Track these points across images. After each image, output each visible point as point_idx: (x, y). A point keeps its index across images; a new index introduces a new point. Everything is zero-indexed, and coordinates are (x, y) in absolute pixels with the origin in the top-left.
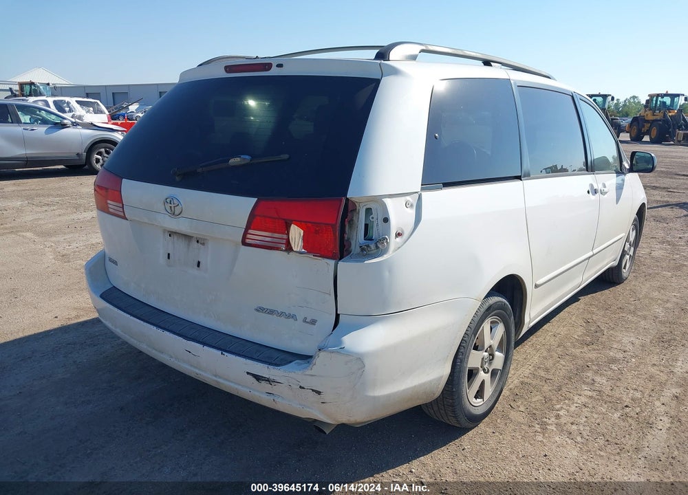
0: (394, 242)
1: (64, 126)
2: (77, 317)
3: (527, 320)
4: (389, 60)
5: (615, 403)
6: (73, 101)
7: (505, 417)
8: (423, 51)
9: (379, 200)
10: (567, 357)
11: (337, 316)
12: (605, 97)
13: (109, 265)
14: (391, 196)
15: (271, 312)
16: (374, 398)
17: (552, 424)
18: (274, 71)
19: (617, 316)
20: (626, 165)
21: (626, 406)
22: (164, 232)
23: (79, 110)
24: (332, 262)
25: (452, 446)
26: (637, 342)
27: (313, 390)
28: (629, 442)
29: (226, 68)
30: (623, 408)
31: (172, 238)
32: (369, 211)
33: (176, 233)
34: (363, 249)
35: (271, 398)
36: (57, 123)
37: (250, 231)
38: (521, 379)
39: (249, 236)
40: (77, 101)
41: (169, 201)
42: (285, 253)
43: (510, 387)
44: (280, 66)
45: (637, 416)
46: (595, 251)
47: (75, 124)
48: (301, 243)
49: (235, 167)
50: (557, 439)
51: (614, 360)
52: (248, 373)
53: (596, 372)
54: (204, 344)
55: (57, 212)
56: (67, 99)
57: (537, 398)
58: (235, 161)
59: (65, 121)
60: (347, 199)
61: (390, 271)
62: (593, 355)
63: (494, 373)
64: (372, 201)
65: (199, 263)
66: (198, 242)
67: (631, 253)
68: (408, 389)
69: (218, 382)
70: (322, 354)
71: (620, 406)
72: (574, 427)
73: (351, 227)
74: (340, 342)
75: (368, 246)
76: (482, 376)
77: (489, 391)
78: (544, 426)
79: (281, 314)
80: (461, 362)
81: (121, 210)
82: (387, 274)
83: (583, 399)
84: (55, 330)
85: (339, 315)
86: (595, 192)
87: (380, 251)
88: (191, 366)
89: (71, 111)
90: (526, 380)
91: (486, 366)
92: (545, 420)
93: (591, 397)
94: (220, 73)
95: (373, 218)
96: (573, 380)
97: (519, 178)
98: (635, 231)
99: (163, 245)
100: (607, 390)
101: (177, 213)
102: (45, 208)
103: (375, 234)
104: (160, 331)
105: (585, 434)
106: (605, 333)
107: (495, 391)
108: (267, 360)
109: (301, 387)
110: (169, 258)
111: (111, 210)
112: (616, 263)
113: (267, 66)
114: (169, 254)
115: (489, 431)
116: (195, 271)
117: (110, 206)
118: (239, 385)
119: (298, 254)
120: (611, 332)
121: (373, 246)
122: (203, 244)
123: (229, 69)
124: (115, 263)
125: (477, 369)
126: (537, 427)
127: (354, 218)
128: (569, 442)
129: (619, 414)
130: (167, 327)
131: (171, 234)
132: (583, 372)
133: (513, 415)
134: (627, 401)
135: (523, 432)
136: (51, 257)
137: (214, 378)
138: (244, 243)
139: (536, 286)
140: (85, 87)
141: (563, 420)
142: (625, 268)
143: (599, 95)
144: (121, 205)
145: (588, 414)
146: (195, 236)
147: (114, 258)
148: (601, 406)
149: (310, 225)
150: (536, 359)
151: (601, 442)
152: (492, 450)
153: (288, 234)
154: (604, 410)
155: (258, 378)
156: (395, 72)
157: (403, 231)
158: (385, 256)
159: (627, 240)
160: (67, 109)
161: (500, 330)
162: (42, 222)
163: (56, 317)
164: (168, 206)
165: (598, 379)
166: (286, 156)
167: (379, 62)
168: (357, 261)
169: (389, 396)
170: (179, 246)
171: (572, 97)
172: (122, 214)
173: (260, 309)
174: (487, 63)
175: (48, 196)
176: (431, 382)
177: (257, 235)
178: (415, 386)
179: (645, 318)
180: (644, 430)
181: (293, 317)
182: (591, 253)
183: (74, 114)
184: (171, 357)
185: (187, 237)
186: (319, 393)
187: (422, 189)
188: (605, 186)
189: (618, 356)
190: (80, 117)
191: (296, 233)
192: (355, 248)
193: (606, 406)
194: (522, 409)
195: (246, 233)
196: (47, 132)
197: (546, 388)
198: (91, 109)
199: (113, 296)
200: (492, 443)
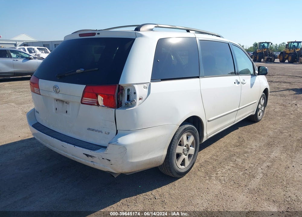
0: (138, 102)
1: (30, 59)
2: (28, 136)
3: (205, 135)
4: (140, 31)
5: (241, 168)
6: (36, 48)
7: (195, 174)
8: (156, 27)
9: (132, 85)
10: (227, 151)
11: (117, 131)
12: (268, 43)
13: (36, 114)
14: (137, 84)
15: (93, 130)
16: (132, 162)
17: (214, 177)
18: (96, 36)
19: (252, 135)
20: (257, 72)
21: (246, 170)
22: (55, 100)
23: (38, 52)
24: (114, 110)
25: (171, 185)
26: (258, 145)
27: (107, 160)
28: (243, 183)
29: (79, 35)
30: (245, 171)
31: (57, 102)
32: (129, 90)
33: (58, 100)
34: (126, 105)
35: (93, 163)
36: (28, 58)
37: (84, 98)
38: (205, 160)
39: (83, 100)
40: (37, 48)
41: (55, 87)
42: (97, 107)
43: (200, 162)
44: (98, 34)
45: (249, 173)
46: (240, 108)
47: (35, 58)
48: (102, 102)
49: (79, 73)
50: (214, 182)
51: (246, 152)
52: (84, 154)
53: (238, 157)
54: (68, 143)
55: (26, 95)
56: (33, 47)
57: (210, 167)
58: (78, 71)
59: (31, 57)
60: (119, 85)
61: (137, 113)
62: (238, 150)
63: (190, 156)
64: (129, 86)
65: (67, 111)
66: (66, 103)
67: (263, 109)
68: (147, 160)
69: (74, 158)
70: (110, 145)
71: (243, 170)
72: (223, 178)
73: (122, 96)
74: (117, 140)
75: (128, 103)
76: (183, 156)
77: (187, 163)
78: (210, 177)
79: (96, 131)
80: (172, 150)
81: (39, 91)
82: (135, 114)
83: (229, 167)
84: (19, 141)
85: (117, 130)
86: (239, 83)
87: (133, 105)
88: (64, 152)
89: (35, 52)
90: (207, 160)
91: (186, 153)
92: (211, 175)
93: (233, 166)
94: (77, 37)
95: (130, 92)
96: (227, 160)
97: (198, 77)
98: (264, 100)
99: (54, 104)
100: (240, 164)
101: (58, 92)
102: (21, 93)
103: (131, 98)
104: (53, 138)
105: (226, 180)
106: (246, 142)
107: (191, 163)
108: (90, 148)
109: (103, 158)
110: (56, 110)
111: (36, 92)
112: (254, 113)
113: (94, 34)
114: (56, 108)
115: (187, 179)
116: (65, 115)
117: (35, 90)
118: (81, 158)
119: (102, 107)
120: (248, 141)
121: (129, 103)
122: (68, 104)
123: (80, 35)
124: (38, 112)
125: (181, 154)
126: (207, 178)
127: (123, 92)
128: (219, 183)
129: (242, 173)
130: (55, 137)
131: (57, 100)
132: (232, 157)
133: (199, 173)
134: (247, 167)
135: (201, 180)
136: (21, 113)
137: (72, 156)
138: (82, 103)
139: (208, 121)
140: (43, 42)
141: (219, 175)
142: (259, 115)
143: (266, 43)
144: (39, 89)
145: (229, 173)
146: (65, 101)
147: (38, 111)
148: (236, 169)
149: (106, 95)
150: (214, 152)
151: (232, 183)
152: (187, 186)
153: (97, 99)
154: (237, 171)
155: (87, 155)
156: (141, 36)
157: (142, 98)
158: (135, 107)
159: (259, 103)
160: (33, 51)
161: (192, 138)
162: (19, 99)
163: (20, 137)
164: (55, 89)
165: (238, 159)
166: (97, 69)
167: (135, 32)
168: (123, 109)
169: (138, 162)
170: (60, 105)
171: (229, 44)
172: (39, 93)
173: (89, 129)
174: (188, 31)
175: (23, 88)
176: (158, 157)
177: (87, 100)
178: (150, 159)
179: (264, 136)
180: (251, 179)
181: (101, 132)
182: (238, 108)
183: (36, 54)
184: (57, 149)
185: (62, 101)
186: (109, 160)
187: (151, 82)
188: (244, 81)
189: (248, 151)
190: (39, 55)
191: (100, 99)
192: (123, 105)
193: (238, 170)
194: (203, 171)
195: (82, 99)
196: (23, 62)
197: (215, 163)
198: (44, 51)
199: (37, 126)
200: (187, 183)
